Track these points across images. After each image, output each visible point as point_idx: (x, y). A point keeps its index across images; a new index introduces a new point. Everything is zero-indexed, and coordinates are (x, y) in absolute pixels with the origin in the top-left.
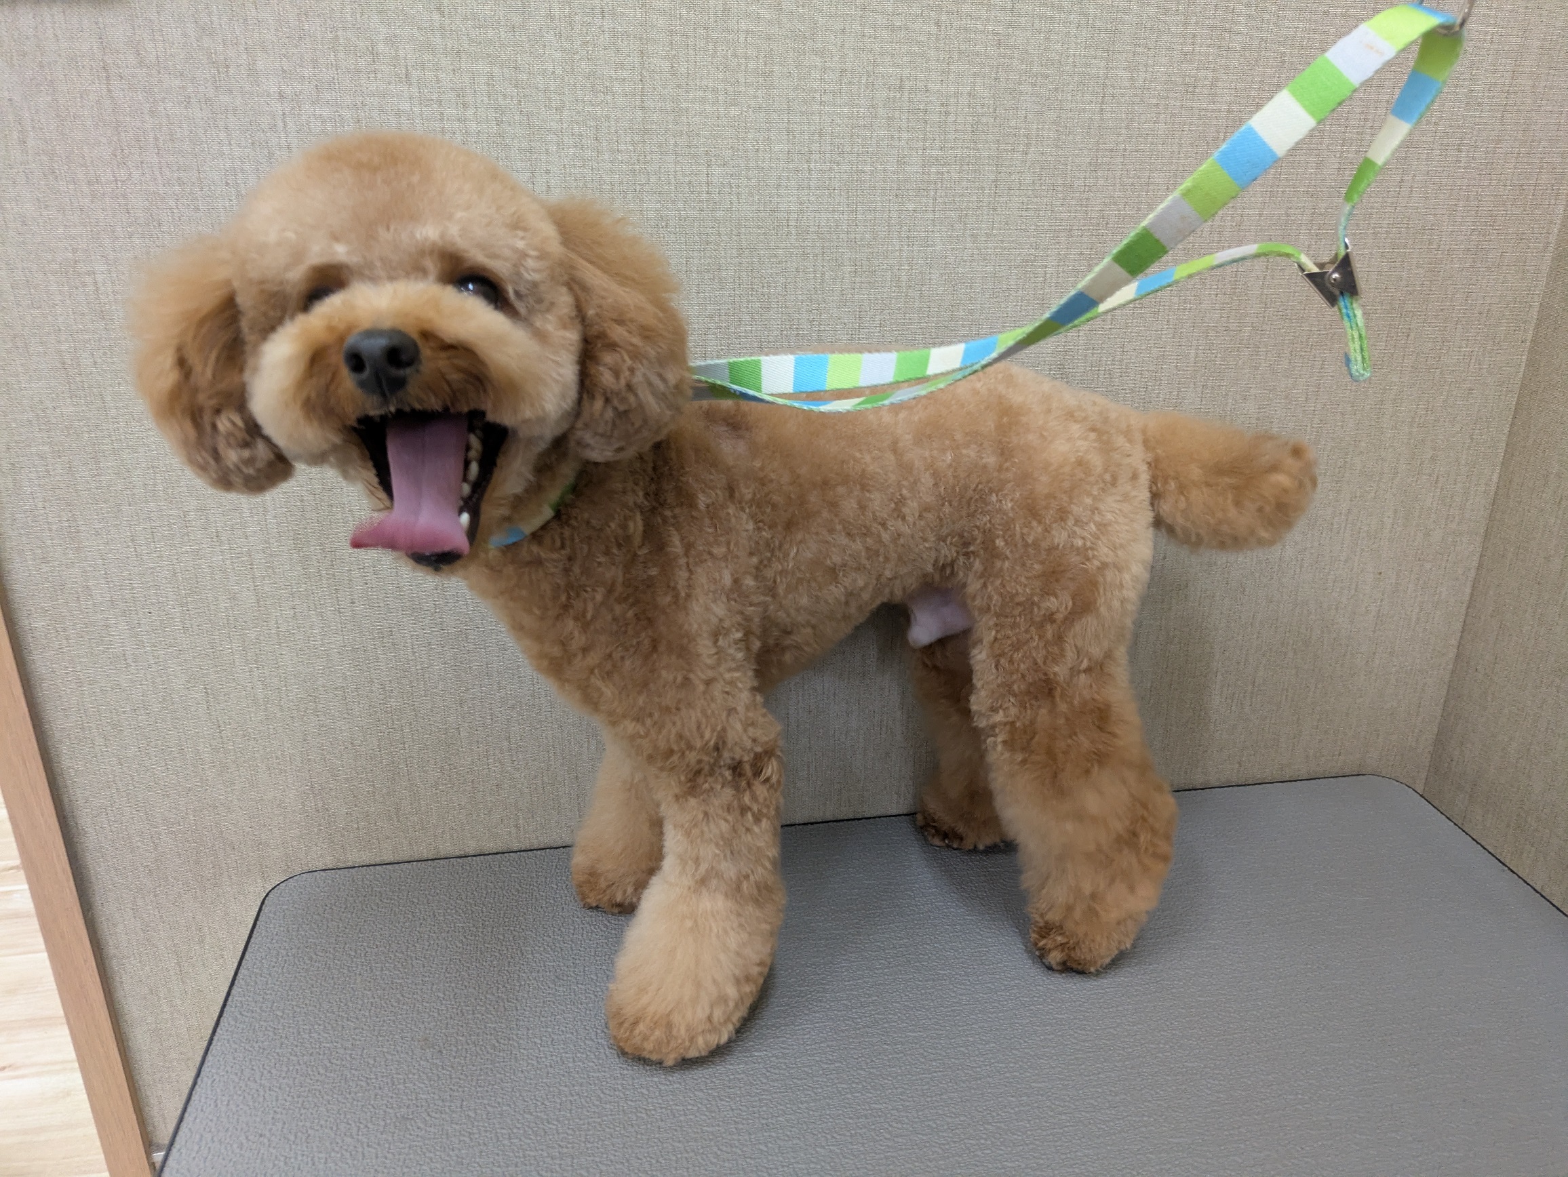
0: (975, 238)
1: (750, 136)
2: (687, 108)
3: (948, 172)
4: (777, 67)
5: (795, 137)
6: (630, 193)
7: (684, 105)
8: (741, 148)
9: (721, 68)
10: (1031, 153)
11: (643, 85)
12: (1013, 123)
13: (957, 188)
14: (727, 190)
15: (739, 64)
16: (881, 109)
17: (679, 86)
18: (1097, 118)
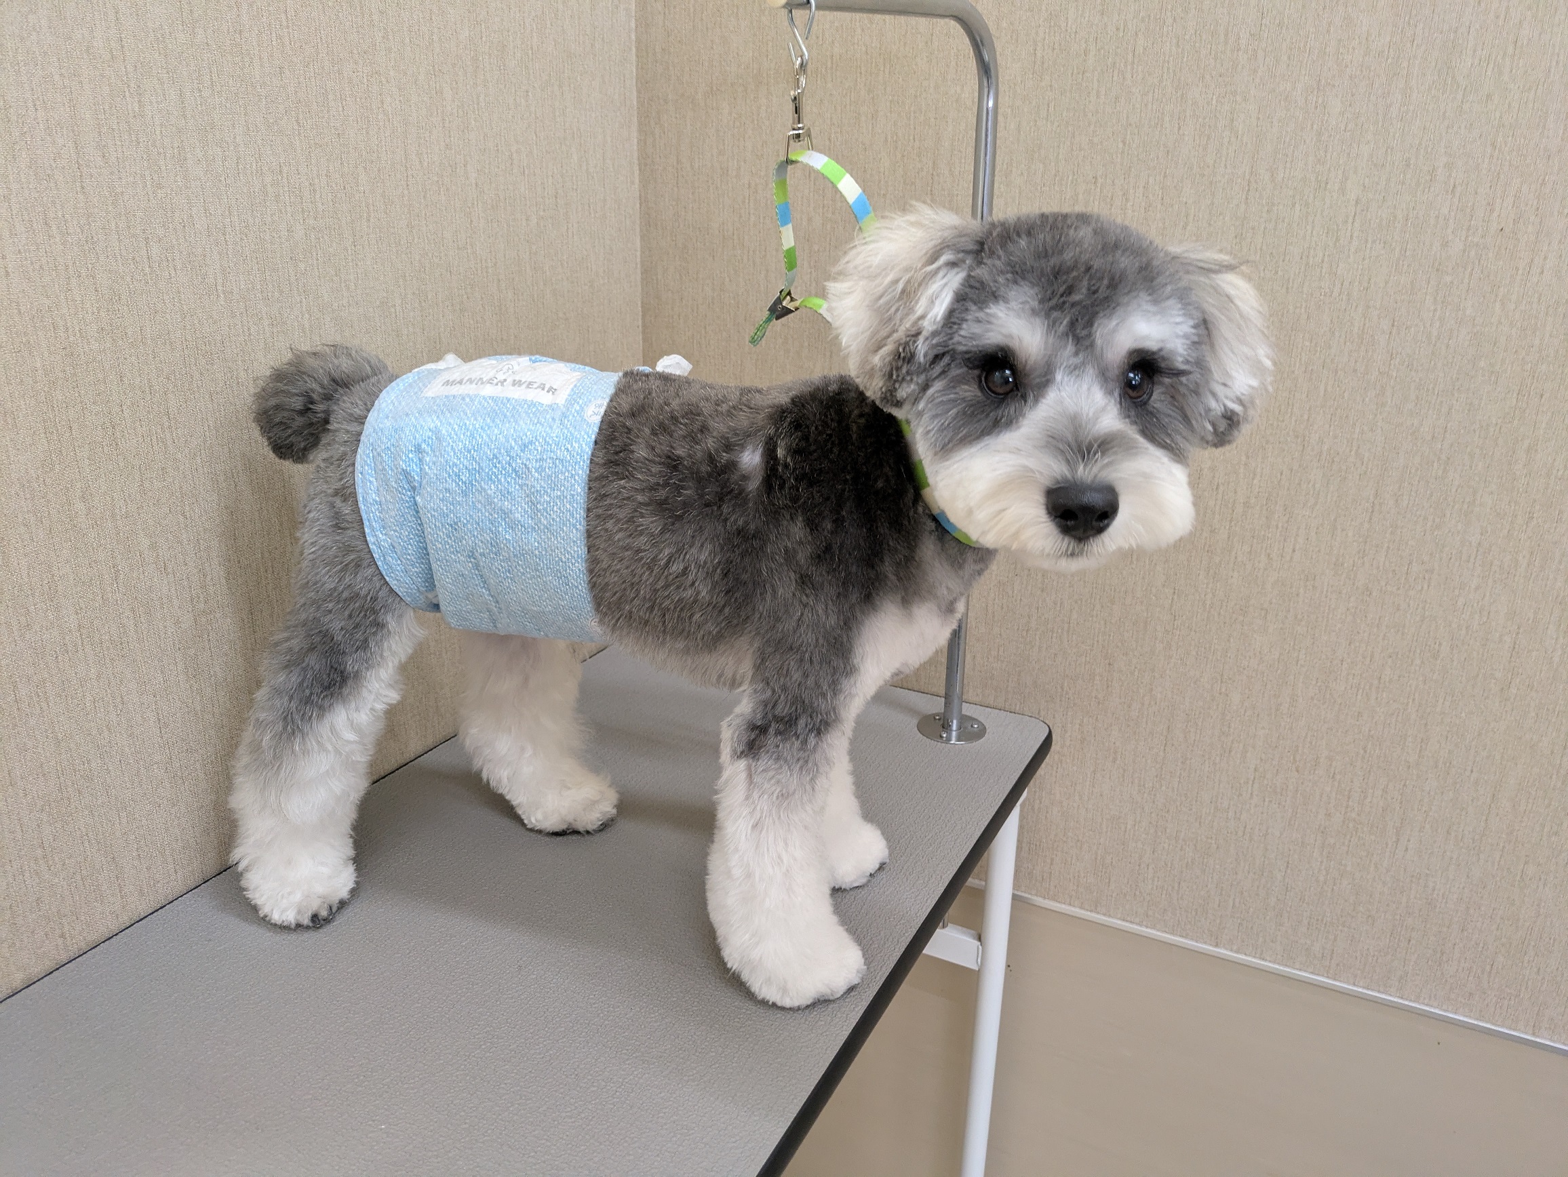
0: (348, 288)
1: (177, 215)
2: (122, 193)
3: (323, 237)
4: (189, 155)
5: (210, 214)
6: (83, 271)
7: (119, 190)
8: (170, 225)
9: (145, 156)
10: (372, 220)
11: (81, 172)
12: (357, 198)
13: (330, 250)
14: (165, 264)
15: (159, 154)
16: (270, 189)
17: (112, 173)
18: (406, 192)
